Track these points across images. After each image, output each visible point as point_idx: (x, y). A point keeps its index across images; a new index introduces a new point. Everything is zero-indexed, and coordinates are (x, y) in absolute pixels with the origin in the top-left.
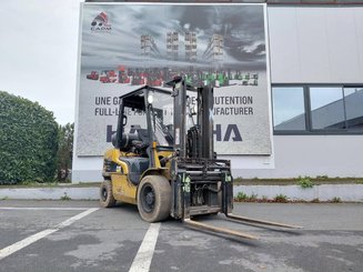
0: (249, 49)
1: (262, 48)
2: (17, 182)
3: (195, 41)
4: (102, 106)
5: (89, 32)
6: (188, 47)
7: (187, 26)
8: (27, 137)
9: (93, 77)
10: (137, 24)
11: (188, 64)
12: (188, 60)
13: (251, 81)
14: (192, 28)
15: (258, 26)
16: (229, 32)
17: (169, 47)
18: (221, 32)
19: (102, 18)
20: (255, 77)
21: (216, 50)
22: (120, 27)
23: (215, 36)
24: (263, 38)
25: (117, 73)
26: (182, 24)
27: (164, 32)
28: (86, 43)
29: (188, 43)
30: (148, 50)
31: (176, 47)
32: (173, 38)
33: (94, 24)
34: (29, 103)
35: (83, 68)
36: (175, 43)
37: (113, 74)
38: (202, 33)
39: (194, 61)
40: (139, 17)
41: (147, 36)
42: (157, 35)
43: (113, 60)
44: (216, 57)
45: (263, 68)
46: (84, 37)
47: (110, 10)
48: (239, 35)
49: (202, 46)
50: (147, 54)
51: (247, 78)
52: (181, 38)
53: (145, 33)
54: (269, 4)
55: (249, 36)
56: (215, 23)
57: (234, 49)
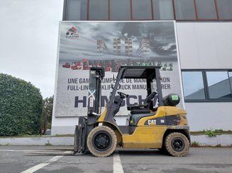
0: (166, 48)
1: (174, 47)
2: (15, 134)
3: (131, 43)
4: (72, 84)
5: (65, 38)
6: (127, 47)
7: (126, 35)
8: (23, 105)
9: (67, 66)
10: (95, 34)
11: (128, 57)
12: (127, 55)
13: (168, 68)
14: (129, 36)
15: (171, 34)
16: (152, 37)
17: (114, 47)
18: (148, 38)
19: (73, 30)
20: (171, 65)
21: (145, 49)
22: (84, 36)
23: (143, 40)
24: (174, 41)
25: (82, 64)
26: (123, 33)
27: (112, 38)
28: (62, 45)
29: (127, 45)
30: (102, 49)
31: (119, 47)
32: (117, 42)
33: (68, 34)
34: (24, 82)
35: (60, 61)
36: (119, 45)
37: (79, 65)
38: (135, 39)
39: (131, 55)
40: (96, 29)
41: (101, 40)
42: (107, 40)
43: (80, 55)
44: (145, 53)
45: (175, 59)
46: (61, 41)
47: (78, 25)
48: (159, 40)
49: (135, 47)
50: (101, 52)
51: (166, 65)
52: (123, 42)
53: (100, 39)
54: (177, 21)
55: (165, 40)
56: (144, 32)
57: (156, 48)
